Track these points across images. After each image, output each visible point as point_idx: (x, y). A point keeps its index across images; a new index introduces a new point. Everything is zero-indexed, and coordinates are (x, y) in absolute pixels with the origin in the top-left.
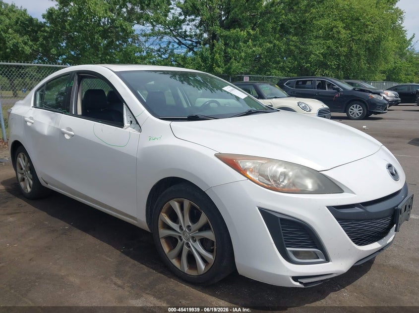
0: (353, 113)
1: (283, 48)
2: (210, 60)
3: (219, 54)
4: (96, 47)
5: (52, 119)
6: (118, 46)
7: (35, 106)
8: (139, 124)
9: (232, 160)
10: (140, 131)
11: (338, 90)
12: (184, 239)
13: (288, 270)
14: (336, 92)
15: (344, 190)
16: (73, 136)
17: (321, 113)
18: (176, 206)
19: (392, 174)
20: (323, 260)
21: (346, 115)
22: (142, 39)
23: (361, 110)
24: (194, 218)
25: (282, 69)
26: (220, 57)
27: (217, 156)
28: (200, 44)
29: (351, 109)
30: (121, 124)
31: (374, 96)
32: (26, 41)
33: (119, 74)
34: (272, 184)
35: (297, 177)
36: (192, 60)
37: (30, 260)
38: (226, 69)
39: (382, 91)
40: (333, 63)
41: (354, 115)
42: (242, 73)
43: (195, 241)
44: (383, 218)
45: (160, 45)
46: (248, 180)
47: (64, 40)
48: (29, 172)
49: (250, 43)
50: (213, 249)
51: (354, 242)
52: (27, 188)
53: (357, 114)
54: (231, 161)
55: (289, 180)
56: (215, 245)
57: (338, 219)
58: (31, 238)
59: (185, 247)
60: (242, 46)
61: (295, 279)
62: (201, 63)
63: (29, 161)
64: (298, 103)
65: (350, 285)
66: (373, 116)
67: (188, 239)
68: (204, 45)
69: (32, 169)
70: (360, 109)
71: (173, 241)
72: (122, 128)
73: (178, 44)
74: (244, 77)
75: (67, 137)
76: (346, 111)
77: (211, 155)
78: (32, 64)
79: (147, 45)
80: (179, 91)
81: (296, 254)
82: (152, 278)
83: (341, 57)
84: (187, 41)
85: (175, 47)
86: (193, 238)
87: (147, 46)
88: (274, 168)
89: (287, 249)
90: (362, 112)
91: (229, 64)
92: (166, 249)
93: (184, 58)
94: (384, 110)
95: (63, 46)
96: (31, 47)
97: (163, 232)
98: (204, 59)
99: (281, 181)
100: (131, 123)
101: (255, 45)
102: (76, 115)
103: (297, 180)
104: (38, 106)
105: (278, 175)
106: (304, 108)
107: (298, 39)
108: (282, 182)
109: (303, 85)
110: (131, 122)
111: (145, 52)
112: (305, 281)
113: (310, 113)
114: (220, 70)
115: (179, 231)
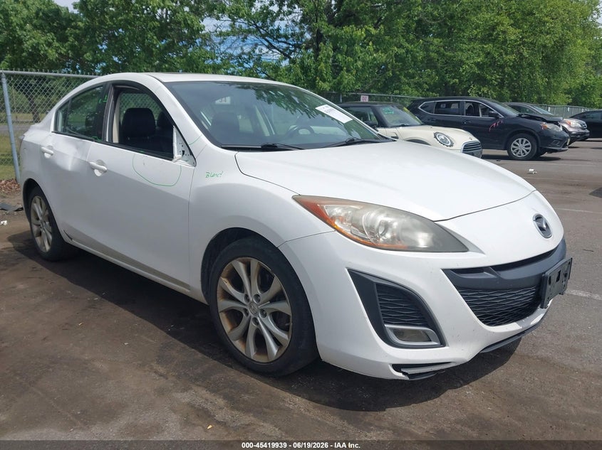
0: (517, 151)
1: (420, 55)
2: (313, 71)
3: (326, 62)
4: (148, 50)
5: (77, 148)
6: (180, 49)
7: (56, 131)
8: (193, 155)
9: (315, 205)
10: (195, 164)
11: (496, 116)
12: (250, 314)
13: (387, 355)
14: (493, 120)
15: (468, 247)
16: (105, 171)
17: (468, 149)
18: (241, 268)
19: (541, 229)
20: (436, 343)
21: (507, 154)
22: (217, 40)
23: (529, 146)
24: (265, 284)
25: (418, 86)
26: (326, 67)
27: (294, 198)
28: (300, 48)
29: (515, 145)
30: (170, 156)
31: (549, 126)
32: (51, 41)
33: (169, 86)
34: (369, 238)
35: (405, 229)
36: (287, 70)
37: (45, 339)
38: (334, 84)
39: (561, 118)
40: (494, 77)
41: (518, 153)
42: (358, 90)
43: (265, 316)
44: (524, 288)
45: (242, 49)
46: (336, 232)
47: (103, 40)
48: (47, 223)
49: (371, 47)
50: (289, 326)
51: (480, 320)
52: (44, 245)
53: (523, 152)
54: (314, 207)
55: (393, 232)
56: (291, 320)
57: (458, 288)
58: (47, 311)
59: (252, 323)
60: (359, 52)
61: (397, 367)
62: (300, 75)
63: (48, 207)
64: (435, 134)
65: (478, 381)
66: (546, 155)
67: (256, 314)
68: (307, 48)
69: (51, 218)
70: (527, 144)
71: (235, 316)
72: (171, 160)
73: (268, 47)
74: (362, 97)
75: (97, 173)
76: (507, 148)
77: (287, 197)
78: (58, 74)
79: (222, 48)
80: (258, 112)
81: (398, 333)
82: (207, 365)
83: (506, 69)
84: (281, 44)
85: (263, 52)
86: (262, 311)
87: (222, 50)
88: (373, 215)
89: (385, 325)
90: (530, 148)
91: (339, 78)
92: (227, 326)
93: (276, 68)
94: (563, 147)
95: (102, 50)
96: (57, 49)
97: (223, 304)
98: (305, 69)
99: (380, 233)
100: (183, 154)
101: (376, 51)
102: (111, 143)
103: (405, 234)
104: (60, 130)
105: (376, 226)
106: (443, 142)
107: (441, 42)
108: (382, 235)
109: (447, 109)
110: (183, 152)
111: (219, 59)
112: (410, 371)
113: (452, 148)
114: (326, 86)
115: (244, 301)
